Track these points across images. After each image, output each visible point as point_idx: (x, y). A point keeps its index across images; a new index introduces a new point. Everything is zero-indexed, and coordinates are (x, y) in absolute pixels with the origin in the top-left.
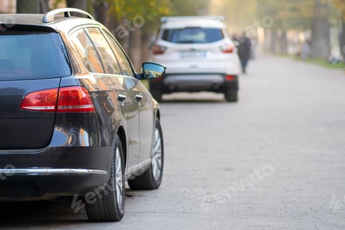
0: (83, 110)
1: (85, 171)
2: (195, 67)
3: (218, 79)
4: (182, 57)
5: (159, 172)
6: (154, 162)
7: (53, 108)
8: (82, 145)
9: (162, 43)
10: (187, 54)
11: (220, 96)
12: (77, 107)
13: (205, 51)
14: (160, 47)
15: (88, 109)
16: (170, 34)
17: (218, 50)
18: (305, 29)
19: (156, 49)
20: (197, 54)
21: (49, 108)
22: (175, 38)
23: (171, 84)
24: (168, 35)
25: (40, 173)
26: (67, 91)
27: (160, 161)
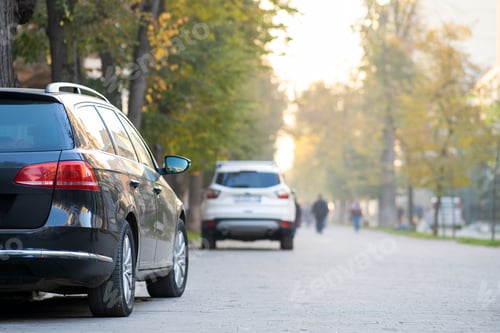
0: (86, 187)
1: (86, 254)
2: (250, 212)
3: (273, 225)
4: (236, 201)
5: (182, 279)
6: (177, 268)
7: (51, 183)
8: (83, 225)
9: (215, 187)
10: (241, 199)
11: (276, 244)
12: (79, 183)
13: (260, 196)
14: (213, 191)
15: (92, 187)
16: (225, 178)
17: (274, 195)
18: (373, 198)
19: (210, 193)
20: (253, 199)
21: (47, 183)
22: (230, 182)
23: (224, 229)
24: (222, 179)
25: (34, 255)
26: (69, 166)
27: (184, 268)
